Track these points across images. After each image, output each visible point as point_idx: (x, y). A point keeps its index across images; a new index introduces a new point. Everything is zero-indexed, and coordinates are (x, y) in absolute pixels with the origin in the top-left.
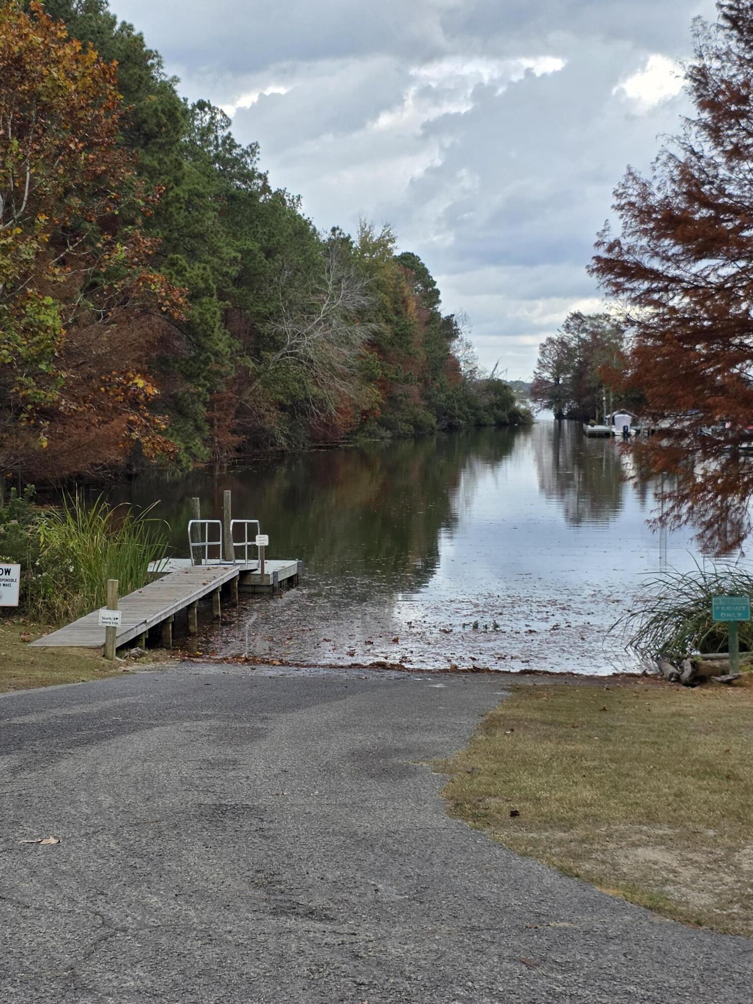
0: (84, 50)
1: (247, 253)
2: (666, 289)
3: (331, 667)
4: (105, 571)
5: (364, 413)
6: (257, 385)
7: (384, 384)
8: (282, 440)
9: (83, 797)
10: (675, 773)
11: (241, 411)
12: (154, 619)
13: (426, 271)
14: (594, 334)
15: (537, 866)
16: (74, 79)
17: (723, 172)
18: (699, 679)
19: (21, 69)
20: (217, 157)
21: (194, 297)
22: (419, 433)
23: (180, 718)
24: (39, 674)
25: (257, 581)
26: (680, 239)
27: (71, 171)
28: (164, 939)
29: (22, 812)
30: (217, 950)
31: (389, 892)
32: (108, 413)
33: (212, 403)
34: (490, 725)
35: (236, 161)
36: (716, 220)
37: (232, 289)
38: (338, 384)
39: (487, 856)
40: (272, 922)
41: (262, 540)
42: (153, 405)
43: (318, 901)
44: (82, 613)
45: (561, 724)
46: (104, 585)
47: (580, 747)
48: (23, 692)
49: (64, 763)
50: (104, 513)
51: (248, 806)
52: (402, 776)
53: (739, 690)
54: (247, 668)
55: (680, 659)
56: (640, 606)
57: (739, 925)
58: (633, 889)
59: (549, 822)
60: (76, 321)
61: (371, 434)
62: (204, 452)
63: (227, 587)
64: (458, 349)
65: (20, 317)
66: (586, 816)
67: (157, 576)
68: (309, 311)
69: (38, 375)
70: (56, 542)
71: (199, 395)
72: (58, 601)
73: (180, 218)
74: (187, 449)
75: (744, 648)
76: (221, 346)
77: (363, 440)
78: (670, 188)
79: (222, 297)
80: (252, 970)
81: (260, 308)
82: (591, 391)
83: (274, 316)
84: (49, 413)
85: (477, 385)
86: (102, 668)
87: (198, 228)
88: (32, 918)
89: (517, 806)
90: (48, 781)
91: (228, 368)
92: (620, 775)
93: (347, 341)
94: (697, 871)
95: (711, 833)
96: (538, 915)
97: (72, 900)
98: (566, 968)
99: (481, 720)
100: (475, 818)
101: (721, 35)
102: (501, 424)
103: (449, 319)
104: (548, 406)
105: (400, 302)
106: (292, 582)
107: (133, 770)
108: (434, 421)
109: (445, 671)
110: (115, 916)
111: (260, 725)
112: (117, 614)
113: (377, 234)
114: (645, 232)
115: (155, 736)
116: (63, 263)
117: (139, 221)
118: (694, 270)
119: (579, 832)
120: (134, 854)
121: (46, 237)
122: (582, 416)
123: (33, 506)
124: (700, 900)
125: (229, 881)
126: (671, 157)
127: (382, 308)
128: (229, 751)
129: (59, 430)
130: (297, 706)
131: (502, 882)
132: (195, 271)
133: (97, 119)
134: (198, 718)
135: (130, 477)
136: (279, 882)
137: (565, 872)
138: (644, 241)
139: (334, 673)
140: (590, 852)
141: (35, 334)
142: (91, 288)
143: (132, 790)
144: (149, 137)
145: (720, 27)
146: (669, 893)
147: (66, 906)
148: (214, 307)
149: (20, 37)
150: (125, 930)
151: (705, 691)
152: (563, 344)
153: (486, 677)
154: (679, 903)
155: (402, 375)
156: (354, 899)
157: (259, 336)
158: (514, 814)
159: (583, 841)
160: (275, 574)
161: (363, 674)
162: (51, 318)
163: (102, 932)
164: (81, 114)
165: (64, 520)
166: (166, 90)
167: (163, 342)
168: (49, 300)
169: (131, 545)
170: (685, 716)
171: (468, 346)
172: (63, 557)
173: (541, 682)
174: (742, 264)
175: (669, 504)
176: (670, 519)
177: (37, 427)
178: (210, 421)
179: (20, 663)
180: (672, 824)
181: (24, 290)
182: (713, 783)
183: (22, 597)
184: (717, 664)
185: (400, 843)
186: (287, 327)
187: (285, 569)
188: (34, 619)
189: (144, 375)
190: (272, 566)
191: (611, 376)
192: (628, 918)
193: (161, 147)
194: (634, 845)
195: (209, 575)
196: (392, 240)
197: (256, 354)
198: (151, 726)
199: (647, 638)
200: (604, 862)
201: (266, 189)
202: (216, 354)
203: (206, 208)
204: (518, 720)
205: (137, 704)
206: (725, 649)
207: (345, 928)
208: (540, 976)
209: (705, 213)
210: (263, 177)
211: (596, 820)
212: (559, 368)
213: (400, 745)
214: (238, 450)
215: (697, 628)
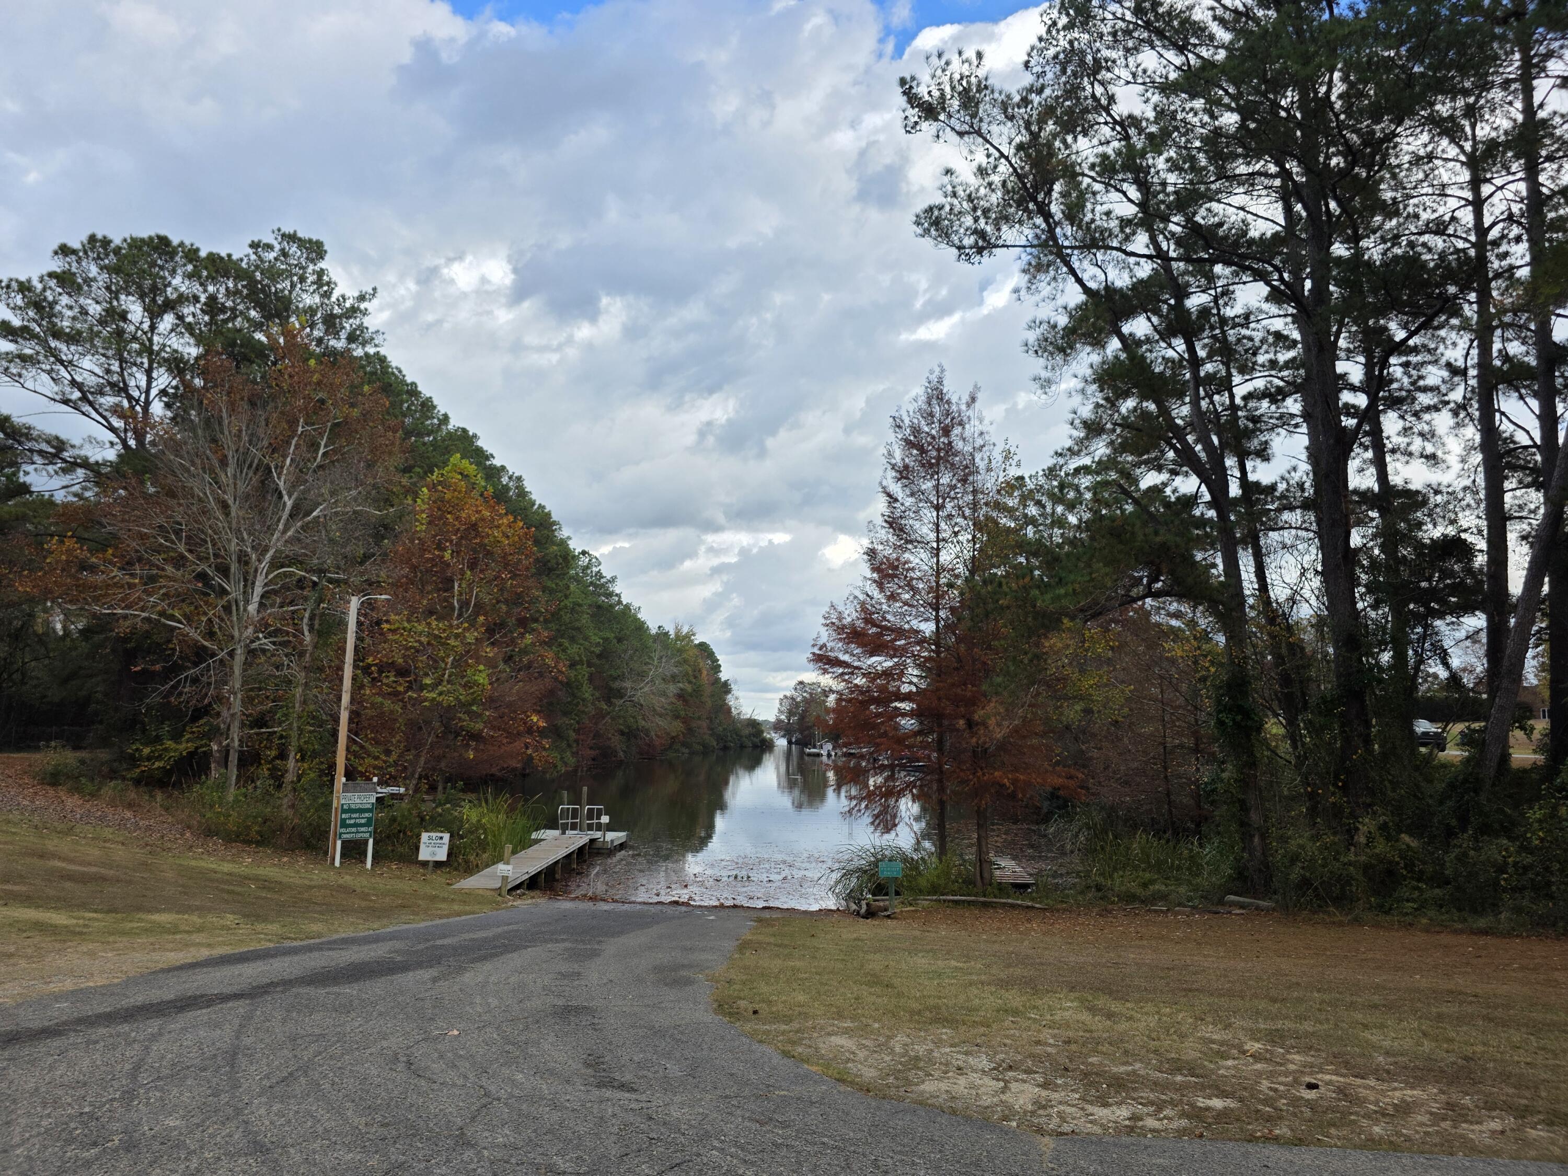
0: (515, 521)
1: (606, 639)
2: (852, 673)
3: (644, 903)
4: (504, 838)
5: (673, 738)
6: (608, 719)
7: (686, 721)
8: (621, 754)
9: (478, 1000)
10: (855, 983)
11: (597, 735)
12: (533, 869)
13: (713, 653)
14: (811, 694)
15: (768, 1049)
16: (508, 537)
17: (885, 607)
18: (871, 914)
19: (476, 530)
20: (591, 583)
21: (572, 665)
22: (706, 751)
23: (546, 941)
24: (456, 907)
25: (600, 845)
26: (860, 645)
27: (501, 590)
28: (524, 1107)
29: (437, 1011)
30: (559, 1114)
31: (674, 1070)
32: (513, 736)
33: (579, 730)
34: (743, 946)
35: (603, 585)
36: (880, 635)
37: (596, 661)
38: (658, 720)
39: (737, 1043)
40: (596, 1093)
41: (605, 819)
42: (542, 732)
43: (628, 1077)
44: (487, 866)
45: (786, 946)
46: (503, 848)
47: (798, 964)
48: (445, 921)
49: (467, 975)
50: (506, 801)
51: (586, 1007)
52: (685, 985)
53: (895, 922)
54: (591, 904)
55: (860, 900)
56: (836, 866)
57: (893, 1091)
58: (828, 1066)
59: (777, 1018)
60: (498, 680)
61: (677, 751)
62: (572, 761)
63: (581, 849)
64: (731, 700)
65: (463, 677)
66: (800, 1014)
67: (537, 841)
68: (642, 675)
69: (468, 712)
70: (474, 819)
71: (571, 725)
72: (472, 858)
73: (567, 618)
74: (562, 758)
75: (897, 893)
76: (587, 695)
77: (671, 755)
78: (855, 615)
79: (590, 665)
80: (582, 1129)
81: (612, 672)
82: (809, 728)
83: (622, 677)
84: (476, 737)
85: (741, 721)
86: (497, 903)
87: (577, 624)
88: (438, 1090)
89: (757, 1007)
90: (456, 988)
91: (591, 709)
92: (822, 984)
93: (664, 694)
94: (867, 1053)
95: (876, 1025)
96: (768, 1086)
97: (466, 1077)
98: (785, 1125)
99: (737, 943)
100: (731, 1014)
101: (883, 531)
102: (755, 746)
103: (726, 682)
104: (783, 736)
105: (697, 672)
106: (622, 846)
107: (512, 980)
108: (715, 743)
109: (716, 907)
110: (493, 1088)
111: (596, 947)
112: (510, 867)
113: (685, 630)
114: (840, 639)
115: (529, 954)
116: (493, 644)
117: (541, 619)
118: (869, 662)
119: (795, 1025)
120: (510, 1043)
121: (483, 629)
122: (804, 742)
123: (461, 795)
124: (869, 1073)
125: (570, 1062)
126: (856, 597)
127: (687, 674)
128: (576, 966)
129: (481, 747)
130: (621, 933)
131: (746, 1062)
132: (573, 650)
133: (520, 560)
134: (557, 941)
135: (524, 776)
136: (603, 1063)
137: (786, 1054)
138: (840, 645)
139: (646, 907)
140: (803, 1039)
141: (471, 688)
142: (508, 659)
143: (511, 995)
144: (551, 570)
145: (883, 527)
146: (850, 1068)
147: (460, 1082)
148: (584, 671)
149: (477, 512)
150: (499, 1099)
151: (874, 922)
152: (793, 698)
153: (742, 913)
154: (856, 1076)
155: (697, 715)
156: (650, 1075)
157: (611, 689)
158: (755, 1012)
159: (797, 1032)
160: (612, 841)
161: (664, 908)
162: (482, 679)
163: (483, 1101)
164: (510, 558)
165: (480, 806)
166: (563, 543)
167: (552, 692)
168: (481, 667)
169: (522, 822)
170: (862, 940)
171: (737, 698)
172: (477, 829)
173: (775, 915)
174: (896, 660)
175: (854, 802)
176: (854, 812)
177: (468, 745)
178: (577, 741)
179: (444, 900)
180: (853, 1018)
181: (466, 661)
182: (878, 989)
183: (449, 855)
184: (881, 904)
185: (682, 1033)
186: (628, 684)
187: (618, 838)
188: (456, 869)
189: (538, 712)
190: (610, 836)
191: (820, 721)
192: (824, 1087)
193: (558, 576)
194: (829, 1034)
195: (571, 841)
196: (694, 635)
197: (608, 701)
198: (526, 947)
199: (840, 886)
200: (810, 1047)
201: (620, 602)
202: (584, 700)
203: (583, 612)
204: (759, 943)
205: (518, 931)
206: (886, 894)
207: (644, 1097)
208: (768, 1132)
209: (874, 630)
210: (618, 595)
211: (806, 1016)
212: (791, 713)
213: (686, 962)
214: (593, 759)
215: (869, 880)
